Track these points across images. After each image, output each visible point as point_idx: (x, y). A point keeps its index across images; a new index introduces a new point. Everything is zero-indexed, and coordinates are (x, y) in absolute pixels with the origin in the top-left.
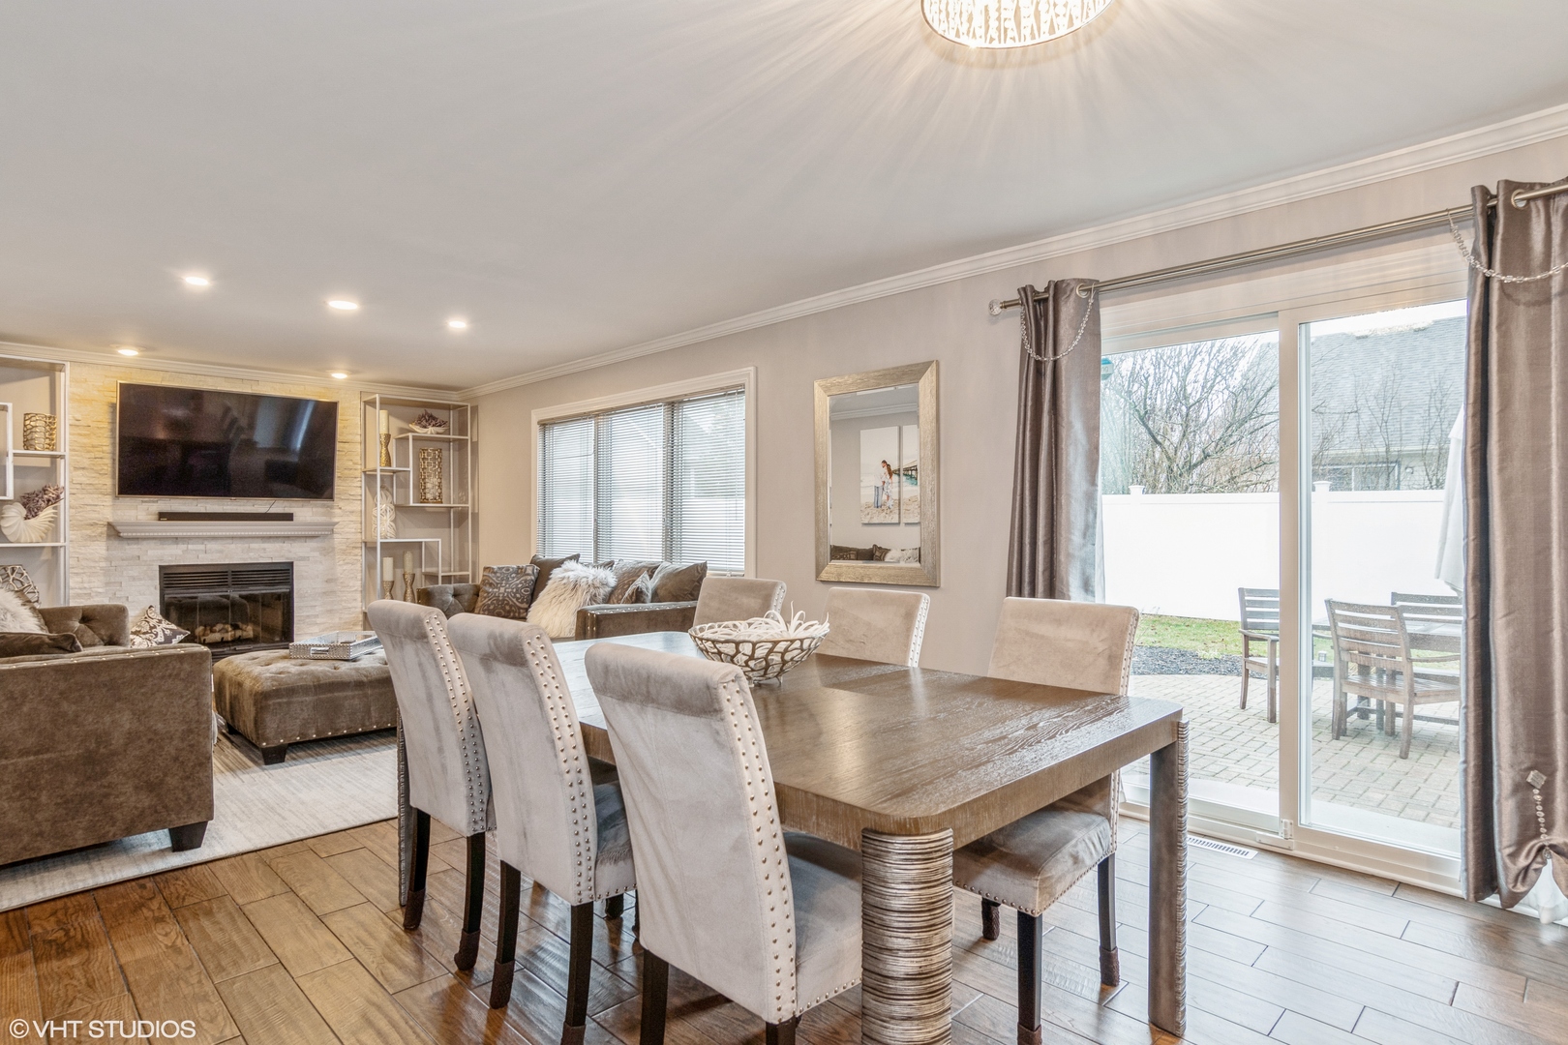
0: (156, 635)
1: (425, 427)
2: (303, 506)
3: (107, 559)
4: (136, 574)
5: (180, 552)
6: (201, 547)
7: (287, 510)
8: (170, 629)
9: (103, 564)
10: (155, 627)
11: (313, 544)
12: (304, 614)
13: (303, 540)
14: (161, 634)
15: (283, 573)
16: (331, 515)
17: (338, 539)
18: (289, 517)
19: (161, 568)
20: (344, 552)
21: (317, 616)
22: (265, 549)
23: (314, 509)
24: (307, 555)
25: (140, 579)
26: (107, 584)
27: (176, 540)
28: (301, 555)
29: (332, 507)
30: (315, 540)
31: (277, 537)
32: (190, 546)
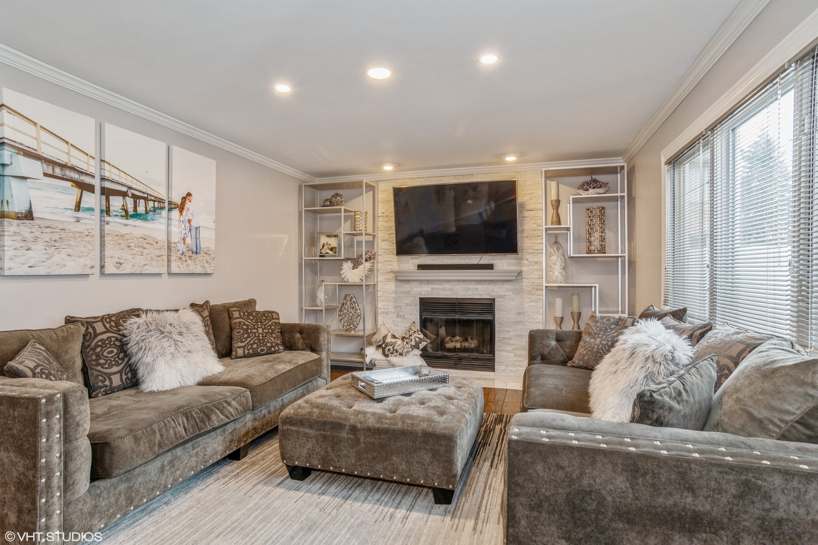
0: (411, 340)
1: (587, 190)
2: (501, 259)
3: (395, 293)
4: (408, 302)
5: (429, 289)
6: (440, 287)
7: (491, 262)
8: (419, 338)
9: (393, 295)
10: (411, 336)
11: (508, 286)
12: (502, 336)
13: (501, 283)
14: (413, 340)
15: (489, 306)
16: (521, 265)
17: (526, 283)
18: (490, 267)
19: (420, 299)
20: (530, 293)
21: (510, 339)
22: (477, 289)
23: (509, 261)
24: (503, 294)
25: (410, 305)
26: (396, 307)
27: (428, 282)
28: (500, 293)
29: (521, 259)
30: (510, 283)
31: (485, 281)
32: (435, 286)
